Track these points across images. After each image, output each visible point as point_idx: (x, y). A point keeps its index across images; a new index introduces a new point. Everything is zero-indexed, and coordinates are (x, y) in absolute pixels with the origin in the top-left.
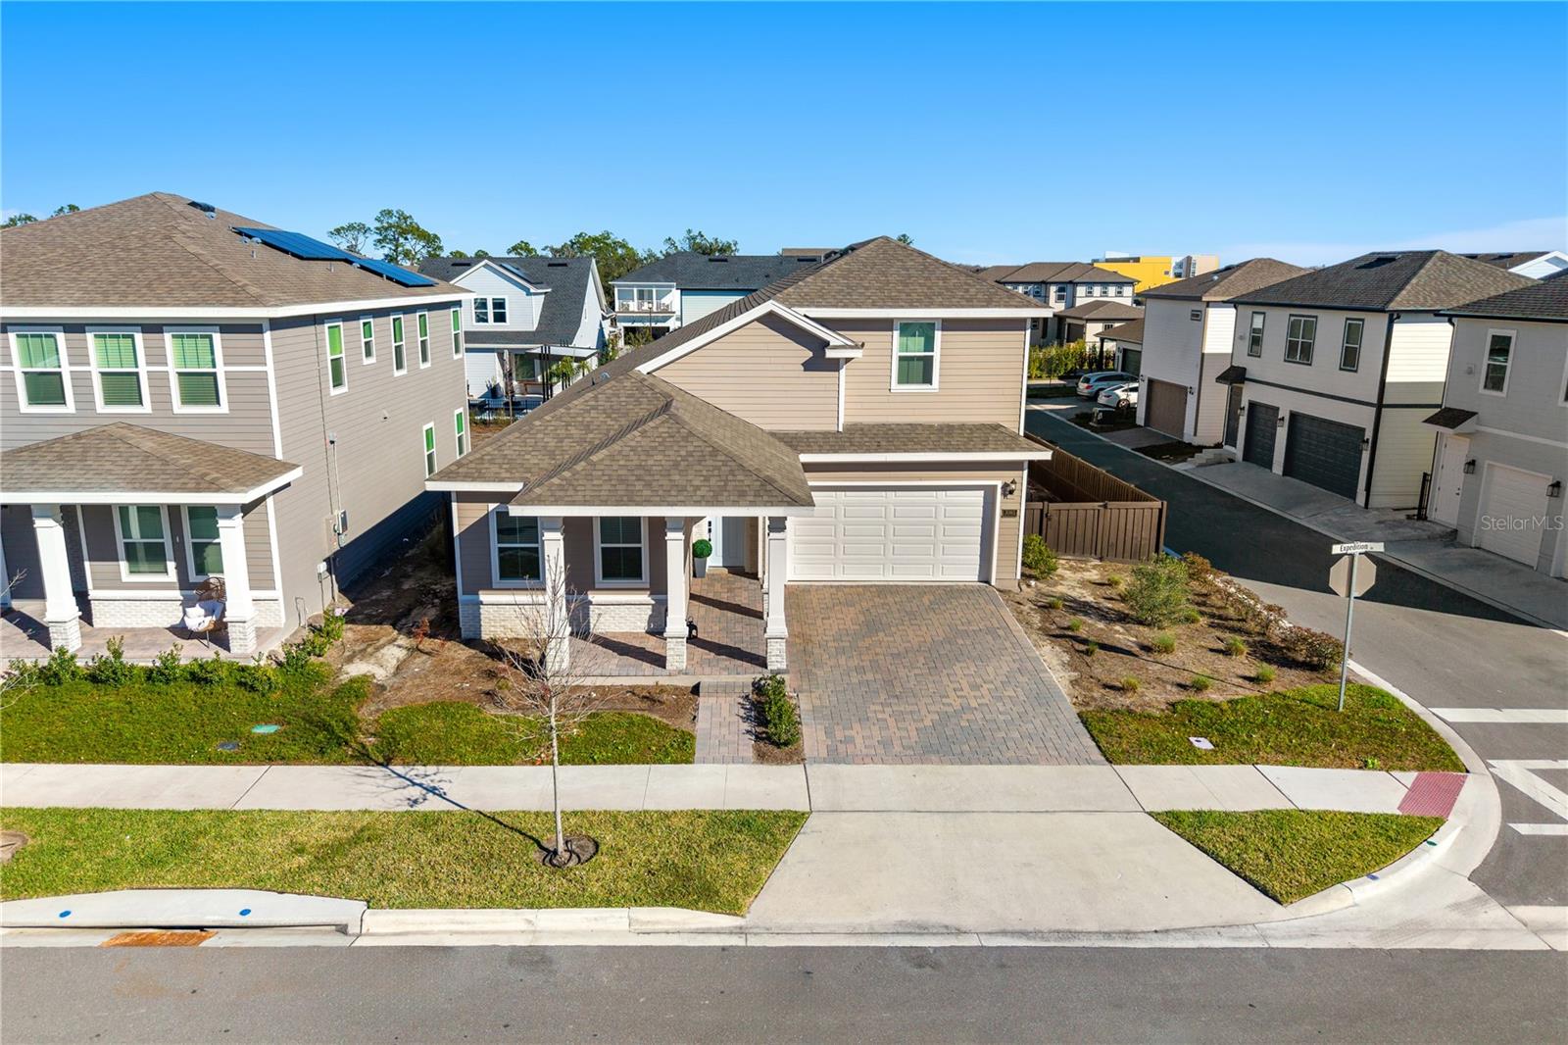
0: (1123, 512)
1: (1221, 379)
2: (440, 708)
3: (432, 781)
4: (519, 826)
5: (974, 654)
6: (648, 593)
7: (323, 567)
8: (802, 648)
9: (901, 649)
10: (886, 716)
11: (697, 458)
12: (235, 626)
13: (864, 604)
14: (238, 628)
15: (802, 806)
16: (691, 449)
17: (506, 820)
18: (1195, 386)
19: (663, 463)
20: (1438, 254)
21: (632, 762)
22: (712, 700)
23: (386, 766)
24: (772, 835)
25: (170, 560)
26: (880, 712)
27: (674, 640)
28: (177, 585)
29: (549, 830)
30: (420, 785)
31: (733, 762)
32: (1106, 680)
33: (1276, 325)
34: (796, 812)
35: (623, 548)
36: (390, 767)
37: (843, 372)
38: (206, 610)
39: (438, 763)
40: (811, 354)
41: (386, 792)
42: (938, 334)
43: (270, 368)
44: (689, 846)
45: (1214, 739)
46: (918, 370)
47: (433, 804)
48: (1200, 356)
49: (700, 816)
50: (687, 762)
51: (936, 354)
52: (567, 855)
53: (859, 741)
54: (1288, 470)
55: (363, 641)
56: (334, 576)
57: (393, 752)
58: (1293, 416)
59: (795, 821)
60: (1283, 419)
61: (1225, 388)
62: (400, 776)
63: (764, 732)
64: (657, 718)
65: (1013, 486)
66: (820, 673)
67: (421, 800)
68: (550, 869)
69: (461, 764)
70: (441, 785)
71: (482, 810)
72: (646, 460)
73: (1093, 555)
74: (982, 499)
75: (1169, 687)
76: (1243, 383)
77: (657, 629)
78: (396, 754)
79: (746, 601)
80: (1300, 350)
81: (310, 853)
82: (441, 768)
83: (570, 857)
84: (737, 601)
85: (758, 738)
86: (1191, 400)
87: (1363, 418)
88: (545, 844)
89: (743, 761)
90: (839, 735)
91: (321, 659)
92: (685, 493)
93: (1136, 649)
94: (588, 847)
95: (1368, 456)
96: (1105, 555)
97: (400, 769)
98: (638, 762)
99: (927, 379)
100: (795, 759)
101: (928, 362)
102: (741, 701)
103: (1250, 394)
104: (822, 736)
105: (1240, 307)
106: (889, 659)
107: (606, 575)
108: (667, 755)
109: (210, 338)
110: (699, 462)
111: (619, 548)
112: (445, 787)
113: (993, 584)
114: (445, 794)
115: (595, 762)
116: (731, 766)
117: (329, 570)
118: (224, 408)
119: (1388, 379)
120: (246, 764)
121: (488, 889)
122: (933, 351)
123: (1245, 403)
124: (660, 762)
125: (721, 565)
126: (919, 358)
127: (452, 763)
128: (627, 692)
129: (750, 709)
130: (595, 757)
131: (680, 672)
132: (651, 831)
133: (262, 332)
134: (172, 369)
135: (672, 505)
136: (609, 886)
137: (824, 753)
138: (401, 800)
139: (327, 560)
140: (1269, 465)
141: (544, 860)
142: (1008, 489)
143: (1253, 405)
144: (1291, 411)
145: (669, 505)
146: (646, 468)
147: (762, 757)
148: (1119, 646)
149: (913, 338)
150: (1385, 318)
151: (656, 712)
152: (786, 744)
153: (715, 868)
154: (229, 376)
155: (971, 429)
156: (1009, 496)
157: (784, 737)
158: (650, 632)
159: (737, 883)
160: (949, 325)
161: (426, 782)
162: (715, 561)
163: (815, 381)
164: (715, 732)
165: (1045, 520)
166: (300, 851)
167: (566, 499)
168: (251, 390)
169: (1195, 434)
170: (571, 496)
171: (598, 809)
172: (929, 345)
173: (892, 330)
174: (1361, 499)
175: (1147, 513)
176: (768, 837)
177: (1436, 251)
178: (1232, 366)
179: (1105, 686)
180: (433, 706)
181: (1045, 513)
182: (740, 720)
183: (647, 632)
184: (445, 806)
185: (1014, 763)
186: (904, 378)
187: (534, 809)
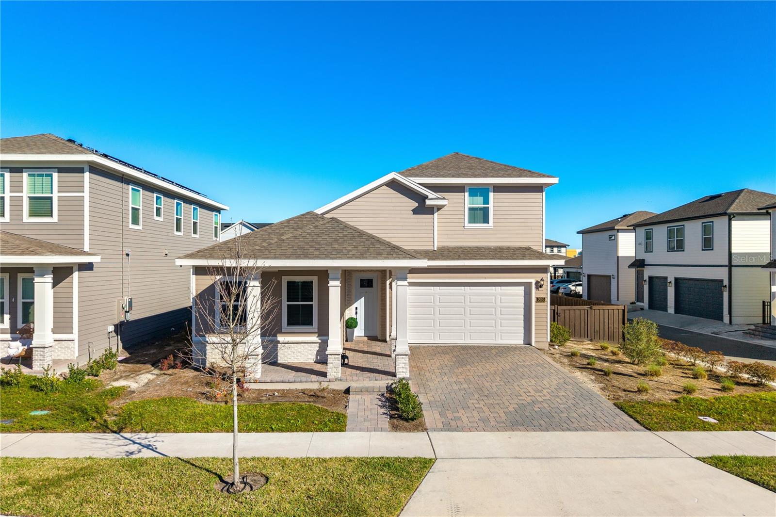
0: (602, 311)
1: (631, 266)
2: (168, 401)
3: (149, 441)
4: (207, 467)
5: (532, 375)
6: (317, 335)
7: (111, 328)
8: (418, 372)
9: (484, 373)
10: (481, 406)
11: (349, 238)
12: (37, 351)
13: (455, 353)
14: (39, 352)
15: (429, 455)
16: (345, 233)
17: (198, 463)
18: (616, 274)
19: (328, 239)
20: (746, 190)
21: (301, 430)
22: (359, 397)
23: (118, 433)
24: (408, 473)
25: (6, 314)
26: (477, 403)
27: (333, 356)
28: (9, 331)
29: (230, 470)
30: (139, 444)
31: (374, 431)
32: (623, 387)
33: (660, 233)
34: (425, 459)
35: (301, 305)
36: (121, 434)
37: (436, 214)
38: (22, 344)
39: (157, 431)
40: (417, 205)
41: (112, 448)
42: (491, 195)
43: (86, 194)
44: (341, 479)
45: (716, 417)
46: (481, 215)
47: (146, 454)
48: (616, 258)
49: (351, 461)
50: (341, 431)
51: (491, 205)
52: (242, 486)
53: (464, 419)
54: (678, 310)
55: (129, 372)
56: (119, 337)
57: (126, 424)
58: (676, 280)
59: (425, 464)
60: (671, 282)
61: (633, 271)
62: (126, 438)
63: (396, 414)
64: (320, 406)
65: (542, 282)
66: (431, 384)
67: (136, 452)
68: (226, 494)
69: (174, 432)
70: (155, 444)
71: (181, 457)
72: (317, 239)
73: (586, 338)
74: (523, 292)
75: (668, 392)
76: (644, 267)
77: (322, 359)
78: (128, 425)
79: (380, 350)
80: (677, 245)
81: (30, 485)
82: (158, 434)
83: (244, 487)
84: (374, 350)
85: (392, 417)
86: (614, 282)
87: (721, 274)
88: (226, 479)
89: (382, 430)
90: (450, 415)
91: (96, 378)
92: (342, 253)
93: (635, 375)
94: (260, 481)
95: (727, 294)
96: (593, 338)
97: (128, 435)
98: (305, 431)
99: (486, 220)
100: (420, 429)
101: (486, 211)
102: (379, 397)
103: (648, 272)
104: (437, 416)
105: (638, 229)
106: (476, 378)
107: (290, 323)
108: (326, 425)
109: (51, 176)
110: (351, 239)
111: (299, 305)
112: (158, 445)
113: (533, 344)
114: (156, 448)
115: (273, 430)
116: (373, 433)
117: (116, 331)
118: (55, 219)
119: (733, 251)
120: (14, 433)
121: (169, 508)
122: (488, 204)
123: (646, 278)
124: (321, 430)
125: (363, 335)
126: (481, 209)
127: (168, 431)
128: (300, 393)
129: (385, 401)
130: (273, 427)
131: (337, 379)
132: (311, 470)
133: (83, 172)
134: (25, 194)
135: (333, 259)
136: (274, 506)
137: (440, 425)
138: (121, 452)
139: (116, 326)
140: (665, 308)
141: (222, 490)
142: (539, 284)
143: (651, 278)
144: (675, 277)
145: (330, 259)
146: (317, 242)
147: (395, 428)
148: (623, 373)
149: (477, 197)
150: (726, 218)
151: (320, 403)
152: (413, 419)
153: (363, 494)
154: (60, 200)
155: (513, 250)
156: (540, 289)
157: (411, 415)
158: (317, 362)
159: (382, 505)
160: (498, 188)
161: (143, 442)
162: (359, 332)
163: (419, 220)
164: (361, 414)
165: (556, 316)
166: (21, 484)
167: (263, 256)
168: (73, 208)
169: (618, 300)
170: (266, 255)
171: (271, 456)
172: (486, 201)
173: (464, 192)
174: (726, 319)
175: (616, 312)
176: (405, 474)
177: (744, 189)
178: (636, 260)
179: (625, 390)
180: (164, 399)
181: (556, 312)
182: (379, 407)
183: (315, 362)
184: (152, 454)
185: (580, 430)
186: (472, 220)
187: (221, 456)
